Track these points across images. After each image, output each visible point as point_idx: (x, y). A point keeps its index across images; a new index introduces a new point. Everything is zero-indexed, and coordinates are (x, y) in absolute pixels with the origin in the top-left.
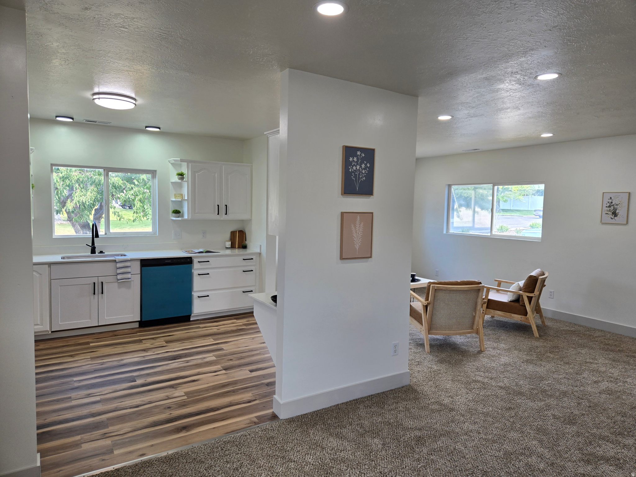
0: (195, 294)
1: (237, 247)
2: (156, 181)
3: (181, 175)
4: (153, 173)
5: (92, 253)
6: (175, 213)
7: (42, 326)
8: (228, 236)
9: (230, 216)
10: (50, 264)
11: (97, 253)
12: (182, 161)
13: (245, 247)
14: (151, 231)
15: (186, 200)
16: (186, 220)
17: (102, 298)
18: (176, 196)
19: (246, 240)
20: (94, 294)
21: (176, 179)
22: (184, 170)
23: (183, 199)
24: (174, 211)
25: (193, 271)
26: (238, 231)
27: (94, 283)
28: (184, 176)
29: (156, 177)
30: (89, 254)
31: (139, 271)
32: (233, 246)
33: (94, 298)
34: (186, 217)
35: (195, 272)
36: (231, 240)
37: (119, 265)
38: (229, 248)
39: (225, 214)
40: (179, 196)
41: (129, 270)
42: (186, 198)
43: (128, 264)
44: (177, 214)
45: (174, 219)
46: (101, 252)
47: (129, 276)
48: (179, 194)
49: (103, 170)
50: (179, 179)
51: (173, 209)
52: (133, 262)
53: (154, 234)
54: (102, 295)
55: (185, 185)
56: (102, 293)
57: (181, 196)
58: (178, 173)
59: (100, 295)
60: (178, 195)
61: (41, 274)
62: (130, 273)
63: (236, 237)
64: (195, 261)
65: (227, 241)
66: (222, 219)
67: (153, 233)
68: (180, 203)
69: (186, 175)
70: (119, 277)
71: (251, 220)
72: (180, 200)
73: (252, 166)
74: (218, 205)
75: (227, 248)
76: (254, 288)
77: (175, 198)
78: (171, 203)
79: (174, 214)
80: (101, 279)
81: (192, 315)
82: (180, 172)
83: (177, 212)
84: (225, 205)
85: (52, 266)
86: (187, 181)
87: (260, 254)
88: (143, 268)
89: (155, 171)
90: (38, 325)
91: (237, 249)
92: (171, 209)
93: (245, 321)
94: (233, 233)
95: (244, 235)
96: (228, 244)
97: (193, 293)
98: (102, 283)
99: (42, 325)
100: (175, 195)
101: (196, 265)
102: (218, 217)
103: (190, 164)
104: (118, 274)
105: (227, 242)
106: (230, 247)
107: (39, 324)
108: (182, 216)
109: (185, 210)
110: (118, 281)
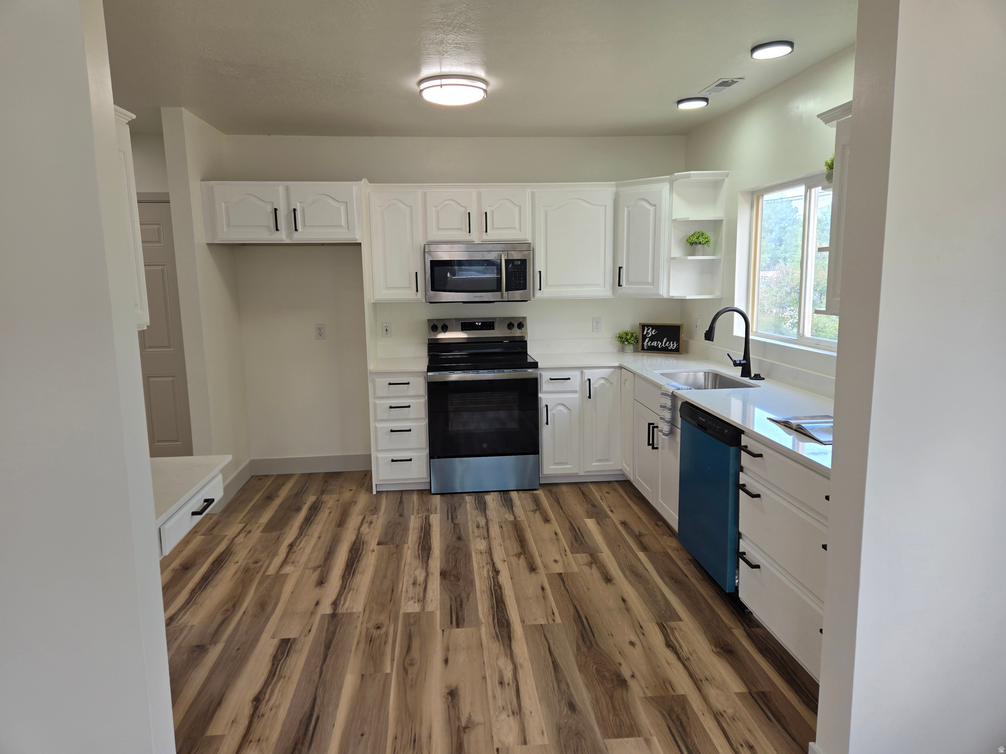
46: (755, 377)
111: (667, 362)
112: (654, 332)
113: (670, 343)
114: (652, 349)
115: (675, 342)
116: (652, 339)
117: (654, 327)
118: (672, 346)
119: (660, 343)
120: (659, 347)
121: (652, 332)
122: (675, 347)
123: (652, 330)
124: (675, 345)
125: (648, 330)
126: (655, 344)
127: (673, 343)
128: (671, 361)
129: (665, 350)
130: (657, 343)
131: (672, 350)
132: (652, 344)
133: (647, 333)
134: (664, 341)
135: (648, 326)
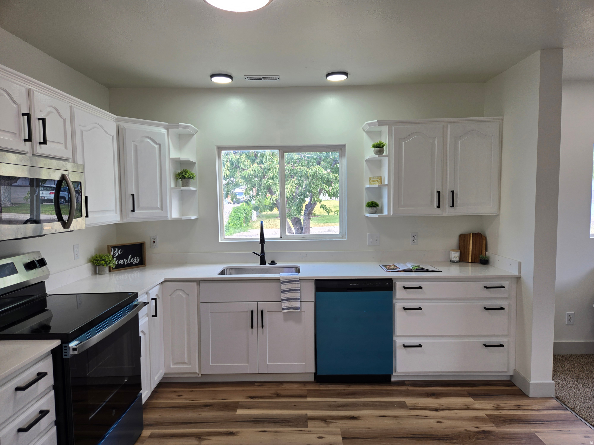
0: (399, 341)
1: (470, 261)
2: (345, 161)
3: (379, 147)
4: (341, 148)
5: (261, 264)
6: (370, 207)
7: (190, 366)
8: (454, 241)
9: (460, 210)
10: (199, 281)
11: (267, 265)
12: (380, 123)
13: (485, 262)
14: (338, 233)
15: (386, 185)
16: (386, 217)
17: (263, 333)
18: (372, 181)
19: (486, 250)
20: (252, 327)
21: (371, 153)
22: (384, 140)
23: (383, 183)
24: (368, 204)
25: (394, 301)
26: (473, 234)
27: (252, 311)
28: (384, 148)
29: (345, 156)
30: (258, 264)
31: (312, 298)
32: (463, 259)
33: (252, 333)
34: (386, 212)
35: (399, 305)
36: (459, 249)
37: (284, 287)
38: (457, 262)
39: (451, 207)
40: (376, 181)
41: (297, 295)
42: (386, 183)
43: (296, 286)
44: (373, 208)
45: (368, 215)
46: (273, 263)
47: (297, 304)
48: (376, 177)
49: (278, 150)
50: (376, 153)
51: (368, 201)
52: (304, 284)
53: (342, 238)
54: (263, 331)
55: (385, 160)
56: (262, 327)
57: (379, 181)
58: (374, 143)
59: (260, 329)
60: (375, 179)
61: (188, 295)
62: (298, 299)
63: (469, 244)
64: (399, 285)
65: (453, 250)
66: (444, 214)
67: (341, 236)
68: (378, 191)
69: (386, 147)
70: (285, 304)
71: (497, 216)
72: (376, 186)
73: (502, 120)
74: (439, 192)
75: (453, 262)
76: (506, 340)
77: (370, 183)
78: (365, 193)
79: (368, 209)
80: (261, 306)
81: (394, 374)
82: (377, 142)
83: (373, 205)
84: (451, 191)
85: (202, 284)
86: (388, 156)
87: (518, 279)
88: (317, 292)
89: (344, 146)
90: (184, 363)
91: (470, 264)
92: (366, 200)
93: (490, 406)
94: (463, 238)
95: (484, 242)
96: (455, 255)
97: (395, 338)
98: (262, 311)
99: (190, 364)
100: (370, 178)
101: (399, 293)
102: (438, 212)
103: (393, 128)
104: (283, 300)
105: (452, 253)
106: (458, 260)
107: (186, 362)
108: (381, 211)
109: (385, 202)
110: (284, 311)
111: (132, 275)
112: (120, 252)
113: (134, 259)
114: (119, 267)
115: (138, 258)
116: (119, 258)
117: (119, 247)
118: (137, 260)
119: (126, 261)
120: (125, 264)
121: (118, 252)
122: (138, 261)
123: (118, 250)
124: (138, 260)
125: (114, 251)
126: (121, 262)
127: (136, 259)
128: (136, 274)
129: (131, 265)
130: (123, 261)
131: (136, 265)
132: (120, 263)
133: (114, 253)
134: (130, 257)
135: (114, 247)
